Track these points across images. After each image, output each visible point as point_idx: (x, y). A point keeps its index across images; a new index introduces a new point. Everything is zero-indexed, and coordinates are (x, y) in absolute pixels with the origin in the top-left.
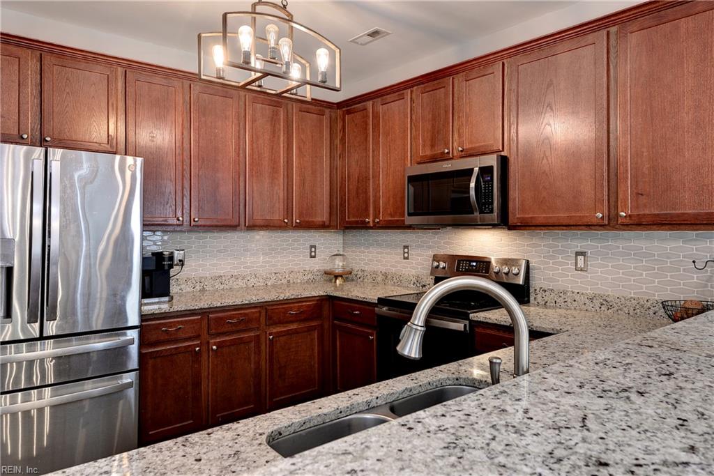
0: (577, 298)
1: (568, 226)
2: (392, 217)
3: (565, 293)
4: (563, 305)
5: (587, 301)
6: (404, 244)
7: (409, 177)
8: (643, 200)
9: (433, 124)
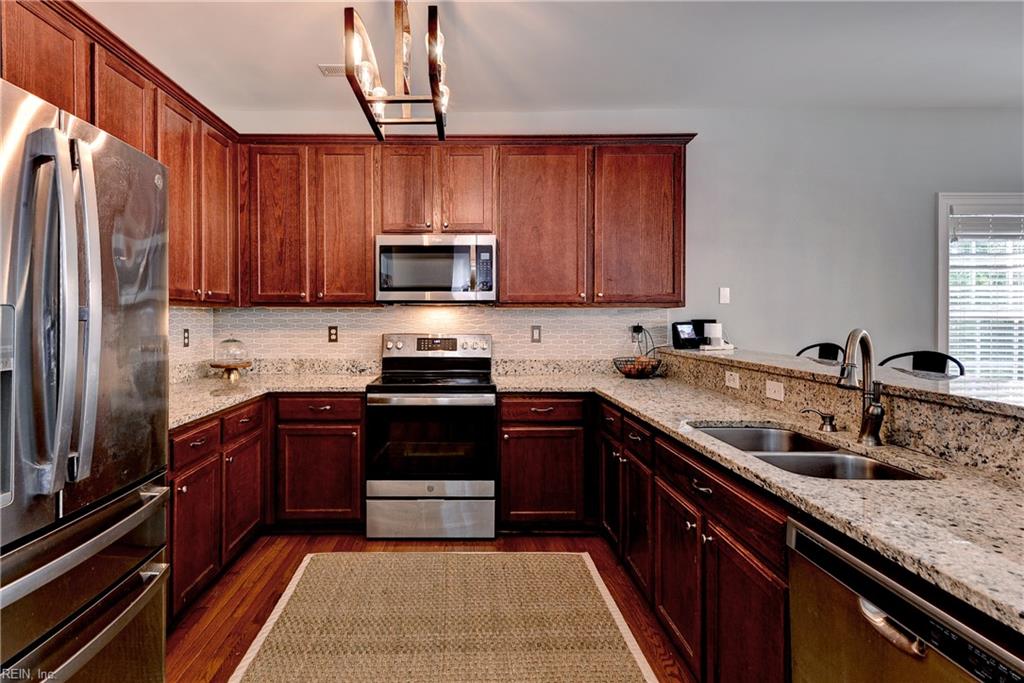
0: (535, 365)
1: (554, 304)
2: (343, 291)
3: (524, 362)
4: (522, 373)
5: (543, 367)
6: (330, 325)
7: (381, 247)
8: (613, 284)
9: (406, 193)
